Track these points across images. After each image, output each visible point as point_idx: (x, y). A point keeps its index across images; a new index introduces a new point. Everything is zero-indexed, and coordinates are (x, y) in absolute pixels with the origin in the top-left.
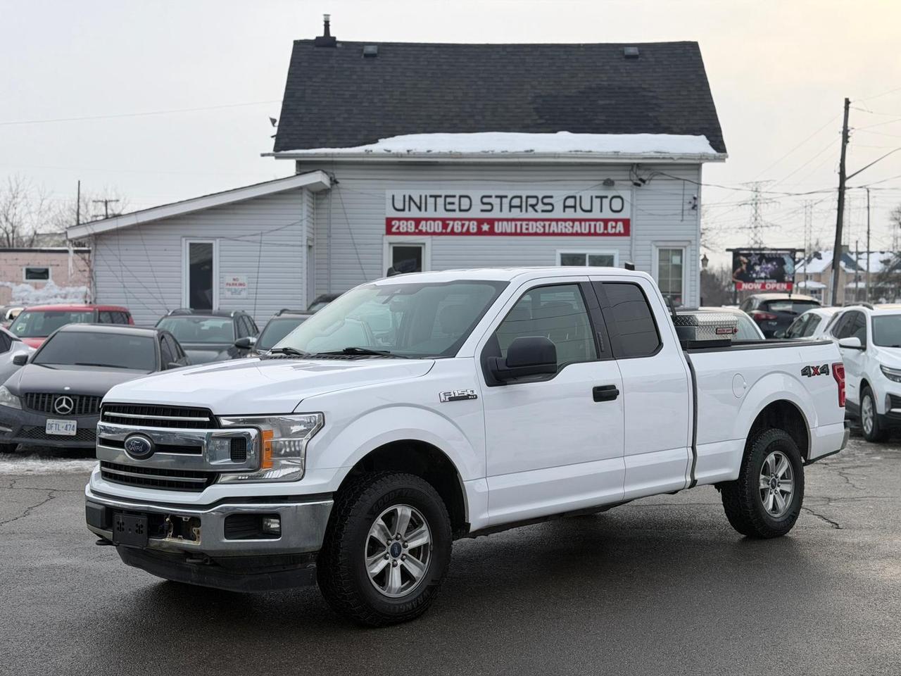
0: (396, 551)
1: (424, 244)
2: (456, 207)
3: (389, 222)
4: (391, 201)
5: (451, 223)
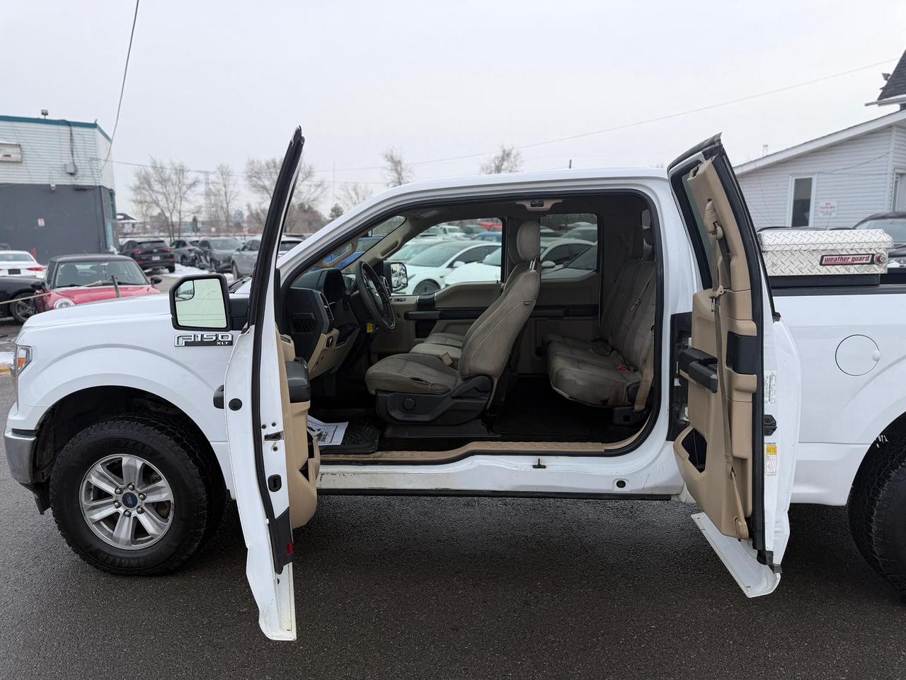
0: (130, 501)
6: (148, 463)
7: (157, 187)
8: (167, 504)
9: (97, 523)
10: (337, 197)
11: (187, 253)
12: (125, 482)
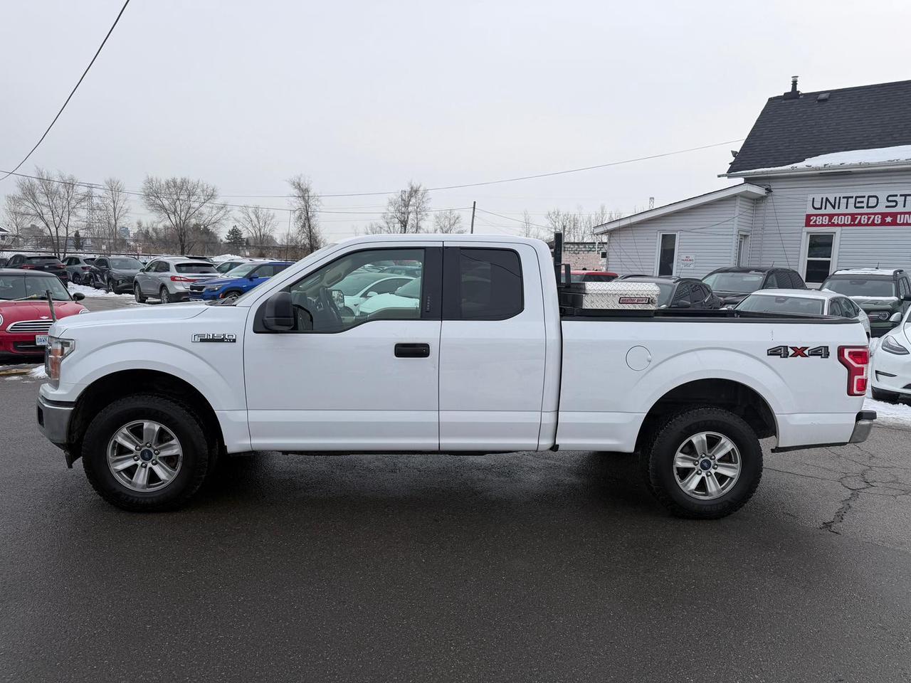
0: (146, 456)
1: (835, 233)
2: (864, 205)
3: (808, 217)
4: (811, 203)
5: (859, 217)
6: (164, 426)
7: (42, 199)
8: (174, 457)
9: (119, 472)
10: (235, 219)
11: (80, 271)
12: (145, 441)
